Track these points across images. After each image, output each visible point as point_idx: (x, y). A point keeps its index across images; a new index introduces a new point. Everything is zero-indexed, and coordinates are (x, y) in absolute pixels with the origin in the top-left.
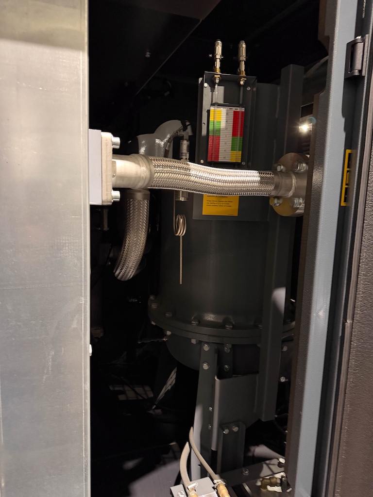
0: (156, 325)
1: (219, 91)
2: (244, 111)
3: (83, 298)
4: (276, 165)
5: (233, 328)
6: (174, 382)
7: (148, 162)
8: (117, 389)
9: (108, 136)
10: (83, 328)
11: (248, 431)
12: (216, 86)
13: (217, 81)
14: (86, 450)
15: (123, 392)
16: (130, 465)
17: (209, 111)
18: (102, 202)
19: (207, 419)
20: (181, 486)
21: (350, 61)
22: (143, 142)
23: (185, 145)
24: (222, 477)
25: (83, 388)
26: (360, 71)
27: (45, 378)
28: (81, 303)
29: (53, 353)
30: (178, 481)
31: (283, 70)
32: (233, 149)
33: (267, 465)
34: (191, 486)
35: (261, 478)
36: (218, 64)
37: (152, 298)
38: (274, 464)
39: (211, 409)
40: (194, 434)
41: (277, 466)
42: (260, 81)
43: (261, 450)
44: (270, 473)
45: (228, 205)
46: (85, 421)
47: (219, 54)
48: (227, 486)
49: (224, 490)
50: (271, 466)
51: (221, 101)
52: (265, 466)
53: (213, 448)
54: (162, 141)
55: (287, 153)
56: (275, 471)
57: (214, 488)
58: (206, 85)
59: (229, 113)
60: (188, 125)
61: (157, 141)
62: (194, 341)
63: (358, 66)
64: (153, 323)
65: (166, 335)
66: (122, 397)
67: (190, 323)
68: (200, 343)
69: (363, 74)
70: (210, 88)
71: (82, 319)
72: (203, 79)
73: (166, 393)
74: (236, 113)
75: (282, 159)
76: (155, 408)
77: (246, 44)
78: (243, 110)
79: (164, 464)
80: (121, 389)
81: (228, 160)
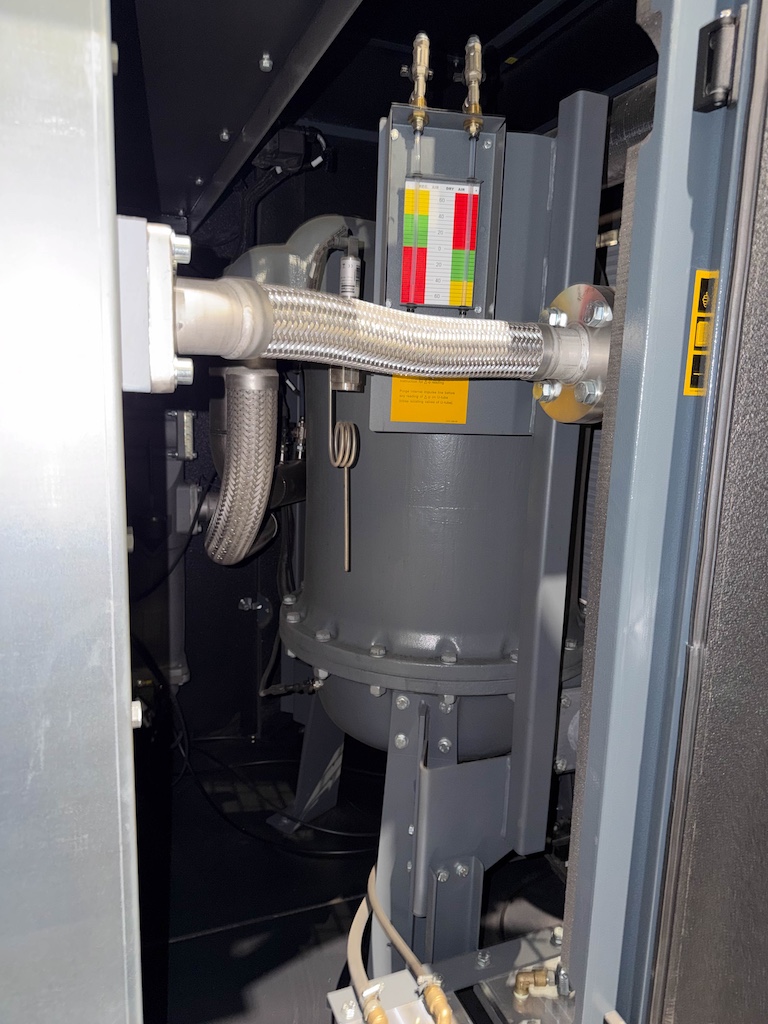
0: (296, 658)
1: (425, 147)
2: (477, 193)
3: (112, 602)
4: (547, 312)
5: (457, 662)
6: (339, 773)
7: (260, 296)
8: (220, 789)
9: (162, 232)
10: (114, 668)
11: (489, 875)
12: (418, 138)
13: (419, 126)
14: (129, 932)
15: (233, 797)
16: (246, 946)
17: (401, 193)
18: (152, 385)
19: (405, 849)
20: (348, 991)
21: (706, 68)
22: (263, 261)
23: (350, 266)
24: (434, 970)
25: (119, 799)
26: (728, 92)
27: (30, 778)
28: (107, 611)
29: (48, 723)
30: (345, 980)
31: (563, 104)
32: (455, 277)
33: (531, 943)
34: (369, 990)
35: (515, 969)
36: (421, 88)
37: (288, 600)
38: (543, 941)
39: (411, 830)
40: (379, 883)
41: (548, 944)
42: (513, 126)
43: (518, 912)
44: (535, 958)
45: (446, 400)
46: (124, 869)
47: (422, 63)
48: (445, 989)
49: (438, 998)
50: (538, 946)
51: (428, 170)
52: (524, 945)
53: (418, 911)
54: (303, 258)
55: (571, 283)
56: (545, 954)
57: (417, 992)
58: (395, 134)
59: (446, 199)
60: (361, 226)
61: (292, 259)
62: (375, 690)
63: (723, 78)
64: (290, 653)
65: (318, 679)
66: (229, 807)
67: (368, 652)
68: (389, 693)
69: (734, 95)
70: (403, 140)
71: (111, 648)
72: (388, 123)
73: (321, 796)
74: (461, 199)
75: (561, 298)
76: (299, 829)
77: (482, 44)
78: (476, 190)
79: (318, 943)
80: (228, 789)
81: (444, 301)
